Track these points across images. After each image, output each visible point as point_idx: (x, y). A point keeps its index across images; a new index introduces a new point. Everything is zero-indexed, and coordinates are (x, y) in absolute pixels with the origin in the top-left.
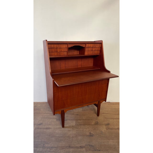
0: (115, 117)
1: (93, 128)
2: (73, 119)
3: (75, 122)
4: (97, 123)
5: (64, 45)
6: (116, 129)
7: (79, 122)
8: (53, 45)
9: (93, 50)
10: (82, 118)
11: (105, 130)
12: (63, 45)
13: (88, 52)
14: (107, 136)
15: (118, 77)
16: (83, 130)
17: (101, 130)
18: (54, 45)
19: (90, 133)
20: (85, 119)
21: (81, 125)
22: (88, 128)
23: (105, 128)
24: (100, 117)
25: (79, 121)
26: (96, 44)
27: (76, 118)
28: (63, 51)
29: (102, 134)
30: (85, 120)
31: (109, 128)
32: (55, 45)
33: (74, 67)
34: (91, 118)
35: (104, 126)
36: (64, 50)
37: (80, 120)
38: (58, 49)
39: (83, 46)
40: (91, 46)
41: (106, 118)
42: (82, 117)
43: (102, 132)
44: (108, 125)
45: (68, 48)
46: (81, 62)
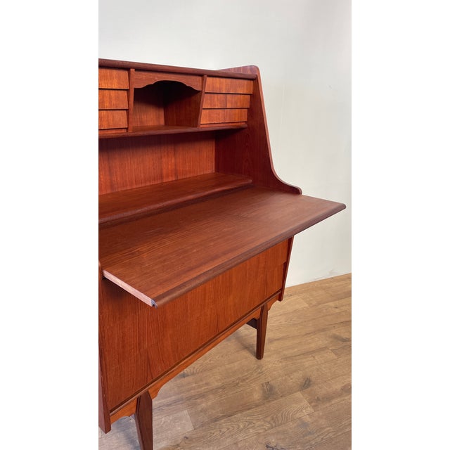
0: (313, 346)
1: (269, 419)
2: (175, 402)
3: (186, 412)
4: (270, 393)
6: (340, 395)
7: (204, 411)
9: (229, 106)
10: (207, 384)
11: (310, 410)
13: (210, 116)
14: (330, 435)
15: (343, 207)
16: (236, 444)
17: (298, 415)
19: (267, 447)
20: (220, 384)
21: (216, 419)
22: (250, 423)
23: (305, 402)
24: (269, 359)
25: (204, 405)
27: (184, 395)
29: (310, 433)
30: (223, 387)
31: (318, 399)
34: (240, 376)
35: (299, 395)
36: (113, 102)
37: (202, 396)
40: (220, 88)
41: (286, 358)
42: (204, 382)
43: (304, 424)
44: (309, 385)
45: (132, 92)
46: (173, 161)
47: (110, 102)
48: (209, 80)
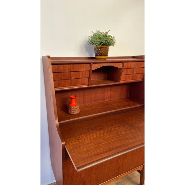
5: (85, 65)
8: (62, 66)
9: (135, 73)
12: (82, 65)
13: (125, 77)
18: (65, 65)
26: (140, 63)
28: (81, 76)
32: (67, 65)
33: (98, 102)
36: (84, 75)
38: (72, 73)
39: (119, 66)
40: (131, 66)
45: (91, 71)
46: (110, 93)
47: (82, 76)
48: (125, 64)
